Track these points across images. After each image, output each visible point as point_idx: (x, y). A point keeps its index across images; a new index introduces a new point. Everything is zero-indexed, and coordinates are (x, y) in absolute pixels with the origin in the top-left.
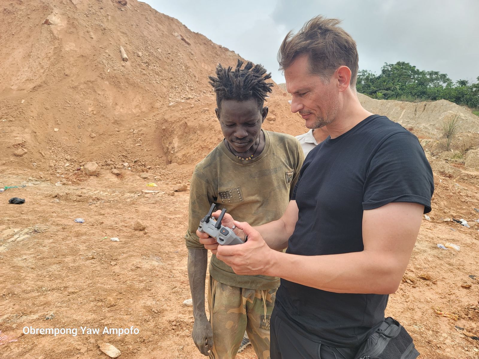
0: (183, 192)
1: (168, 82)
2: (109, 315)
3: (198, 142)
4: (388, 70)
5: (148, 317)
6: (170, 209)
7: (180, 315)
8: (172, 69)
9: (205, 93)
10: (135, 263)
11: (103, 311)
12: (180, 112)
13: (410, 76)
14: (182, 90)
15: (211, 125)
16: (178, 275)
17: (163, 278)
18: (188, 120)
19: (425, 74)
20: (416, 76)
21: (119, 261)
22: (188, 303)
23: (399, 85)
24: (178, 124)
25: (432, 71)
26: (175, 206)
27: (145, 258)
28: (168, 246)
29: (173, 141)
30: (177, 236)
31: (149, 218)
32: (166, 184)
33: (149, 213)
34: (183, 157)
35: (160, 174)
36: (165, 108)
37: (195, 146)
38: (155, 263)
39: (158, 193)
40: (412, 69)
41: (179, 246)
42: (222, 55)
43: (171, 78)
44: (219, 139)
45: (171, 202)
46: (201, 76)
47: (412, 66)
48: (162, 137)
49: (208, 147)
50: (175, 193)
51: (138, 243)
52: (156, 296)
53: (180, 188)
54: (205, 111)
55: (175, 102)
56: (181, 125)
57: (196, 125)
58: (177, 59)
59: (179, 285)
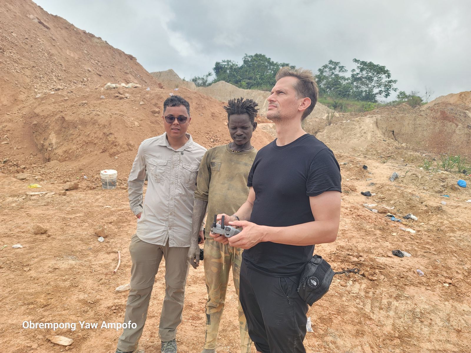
0: (75, 191)
1: (30, 71)
2: (46, 313)
3: (81, 137)
4: (248, 61)
5: (86, 308)
6: (67, 210)
7: (116, 301)
8: (32, 56)
9: (76, 83)
10: (50, 265)
11: (38, 311)
12: (53, 105)
13: (266, 67)
14: (48, 80)
15: (94, 119)
16: (99, 269)
17: (86, 274)
18: (66, 114)
19: (278, 66)
20: (272, 67)
21: (32, 266)
22: (120, 290)
23: (259, 75)
24: (54, 119)
25: (284, 63)
26: (71, 206)
27: (59, 259)
28: (79, 245)
29: (50, 137)
30: (85, 234)
31: (46, 221)
32: (51, 184)
33: (45, 215)
34: (64, 153)
35: (40, 174)
36: (31, 100)
37: (77, 142)
38: (73, 262)
39: (46, 194)
40: (268, 60)
41: (90, 243)
42: (87, 41)
43: (33, 67)
44: (104, 133)
45: (65, 202)
46: (68, 65)
47: (268, 58)
48: (34, 133)
49: (93, 142)
50: (67, 192)
51: (45, 246)
52: (85, 290)
53: (71, 186)
54: (83, 104)
55: (42, 94)
56: (57, 120)
57: (76, 120)
58: (37, 46)
59: (104, 277)
